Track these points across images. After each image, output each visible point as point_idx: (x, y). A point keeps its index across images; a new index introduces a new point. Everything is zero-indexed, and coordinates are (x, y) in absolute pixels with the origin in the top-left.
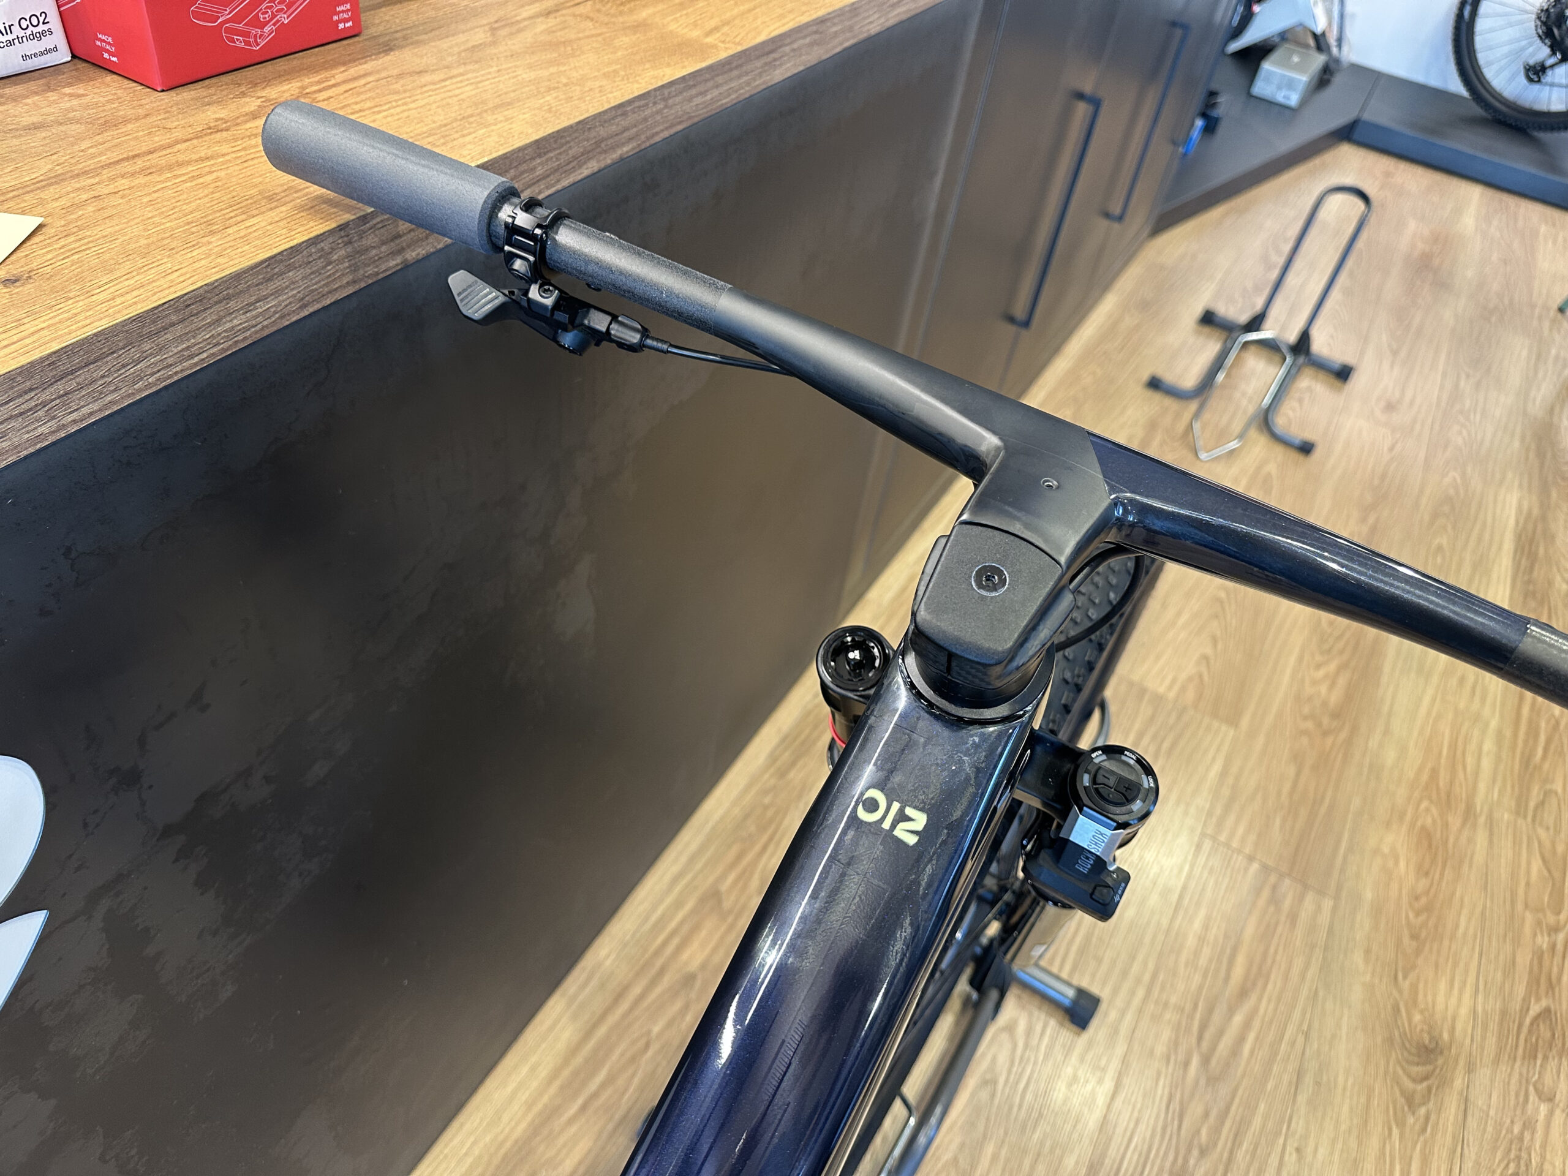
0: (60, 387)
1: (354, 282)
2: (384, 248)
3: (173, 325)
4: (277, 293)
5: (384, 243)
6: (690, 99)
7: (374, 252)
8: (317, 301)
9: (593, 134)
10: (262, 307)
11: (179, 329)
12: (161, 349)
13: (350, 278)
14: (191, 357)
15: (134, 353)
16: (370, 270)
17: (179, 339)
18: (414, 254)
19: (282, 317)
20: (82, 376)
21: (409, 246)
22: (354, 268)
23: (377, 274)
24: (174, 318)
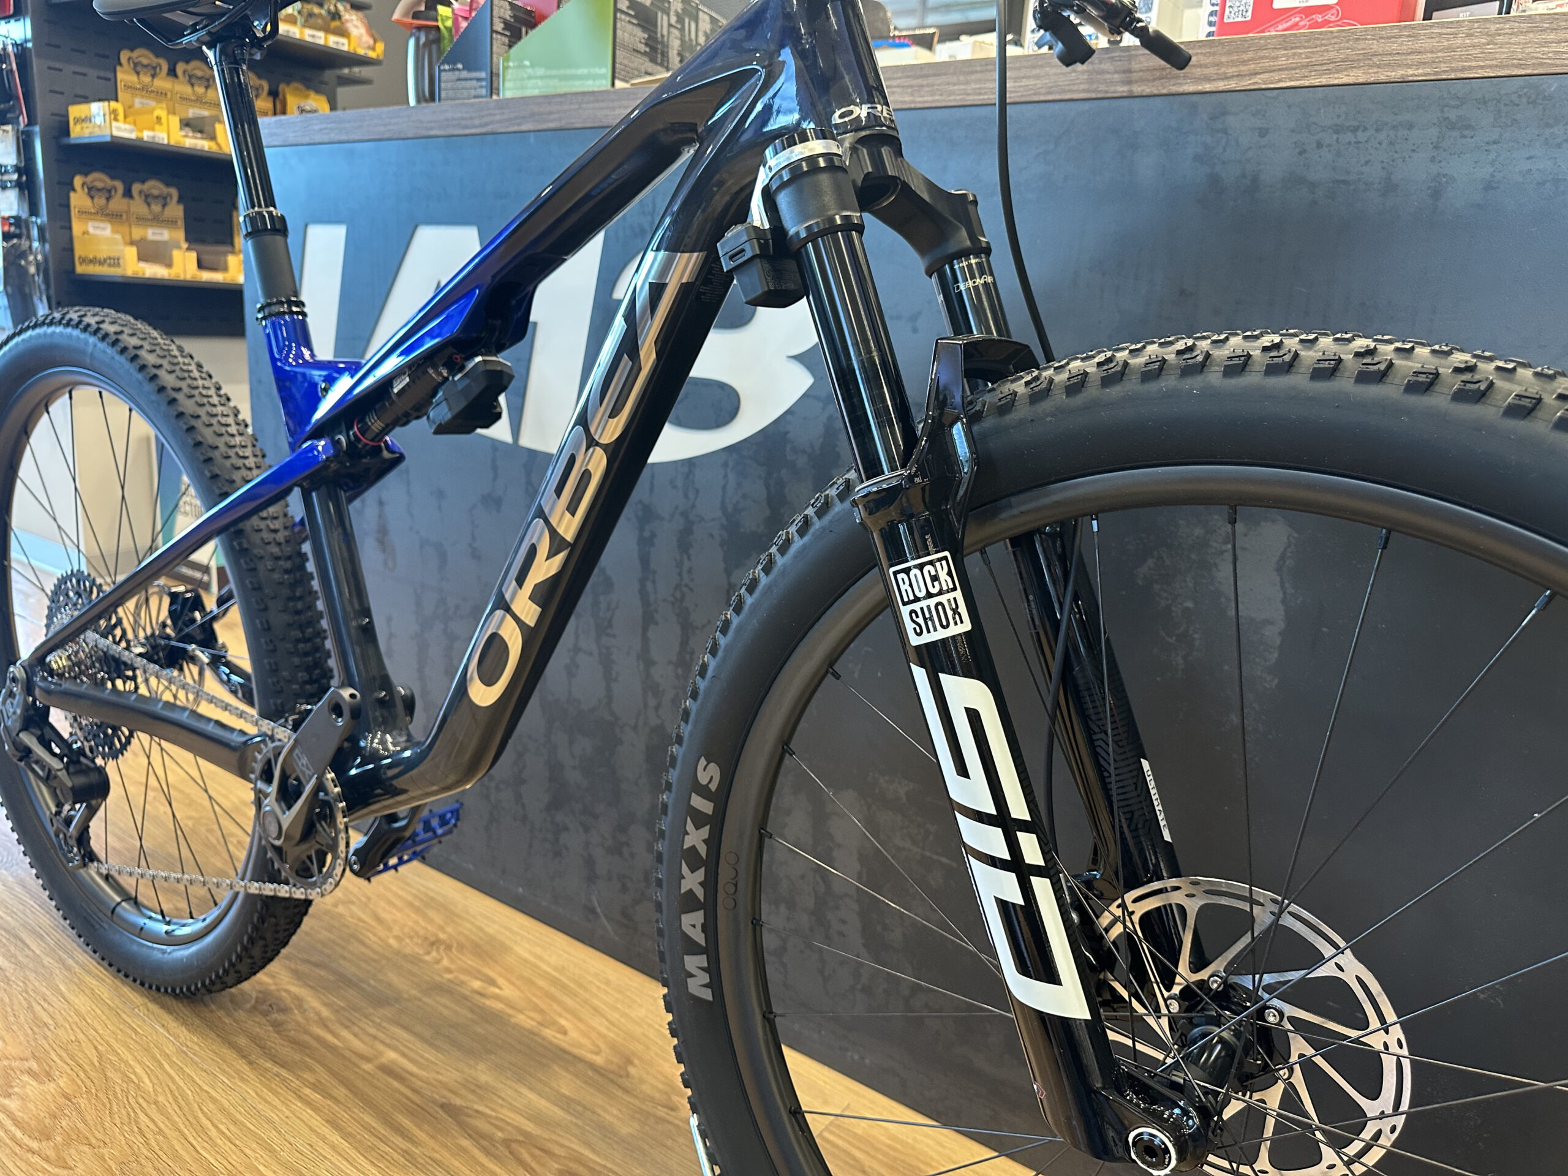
0: (920, 81)
1: (1088, 91)
2: (1116, 76)
3: (977, 72)
4: (1037, 77)
5: (1116, 72)
6: (1547, 43)
7: (1108, 76)
8: (1060, 93)
9: (1362, 45)
10: (1024, 82)
11: (978, 76)
12: (967, 83)
13: (1085, 86)
14: (980, 94)
15: (954, 79)
16: (1102, 87)
17: (977, 81)
18: (1140, 89)
19: (1035, 94)
20: (931, 80)
21: (1137, 82)
22: (1091, 81)
23: (1107, 92)
24: (979, 69)
